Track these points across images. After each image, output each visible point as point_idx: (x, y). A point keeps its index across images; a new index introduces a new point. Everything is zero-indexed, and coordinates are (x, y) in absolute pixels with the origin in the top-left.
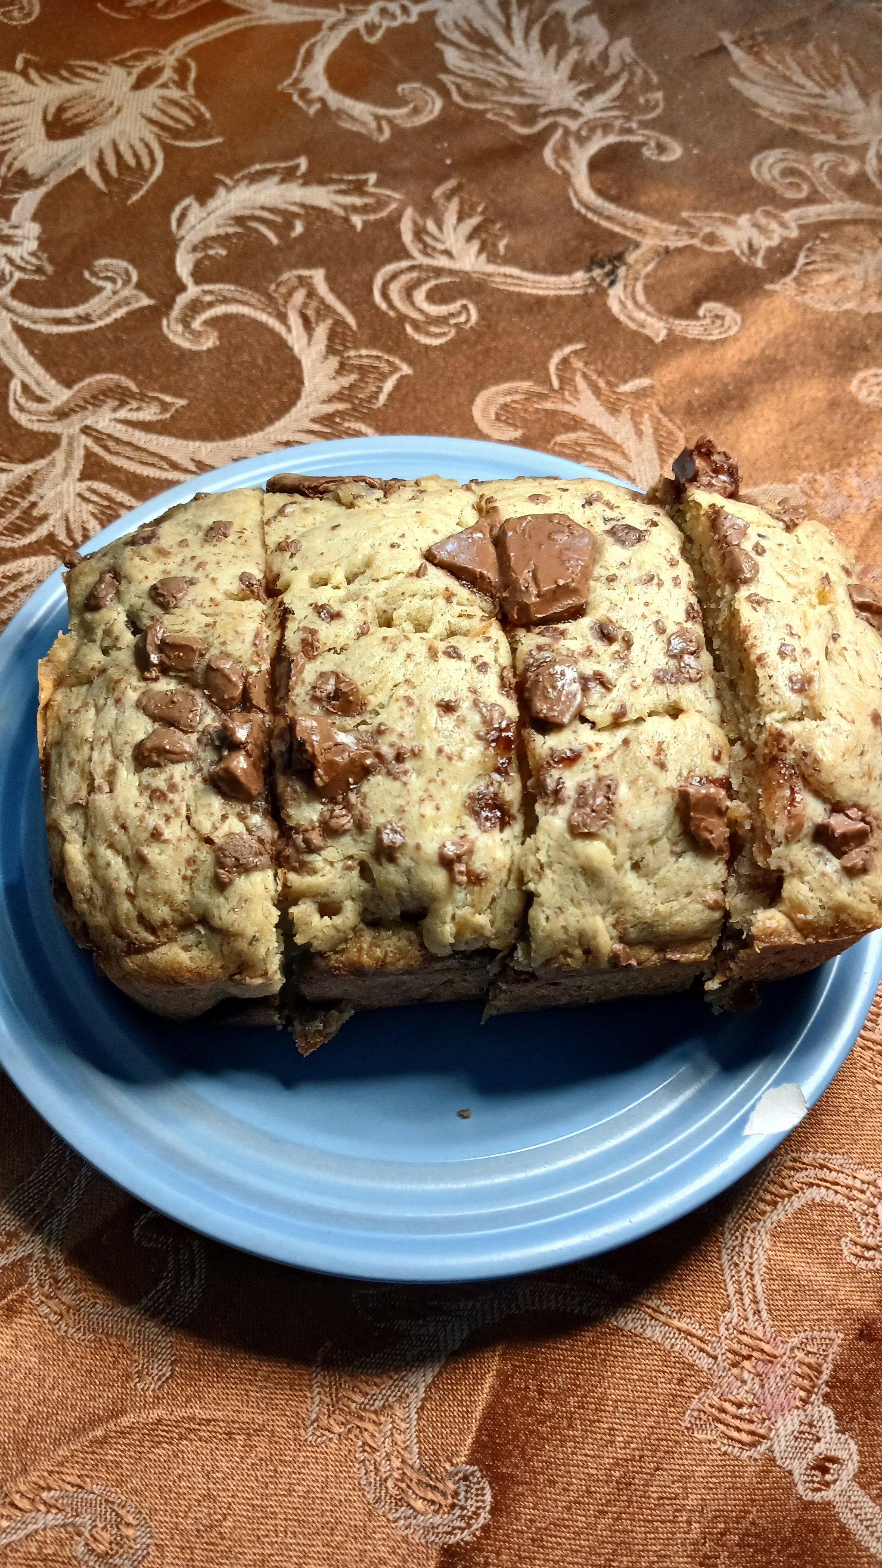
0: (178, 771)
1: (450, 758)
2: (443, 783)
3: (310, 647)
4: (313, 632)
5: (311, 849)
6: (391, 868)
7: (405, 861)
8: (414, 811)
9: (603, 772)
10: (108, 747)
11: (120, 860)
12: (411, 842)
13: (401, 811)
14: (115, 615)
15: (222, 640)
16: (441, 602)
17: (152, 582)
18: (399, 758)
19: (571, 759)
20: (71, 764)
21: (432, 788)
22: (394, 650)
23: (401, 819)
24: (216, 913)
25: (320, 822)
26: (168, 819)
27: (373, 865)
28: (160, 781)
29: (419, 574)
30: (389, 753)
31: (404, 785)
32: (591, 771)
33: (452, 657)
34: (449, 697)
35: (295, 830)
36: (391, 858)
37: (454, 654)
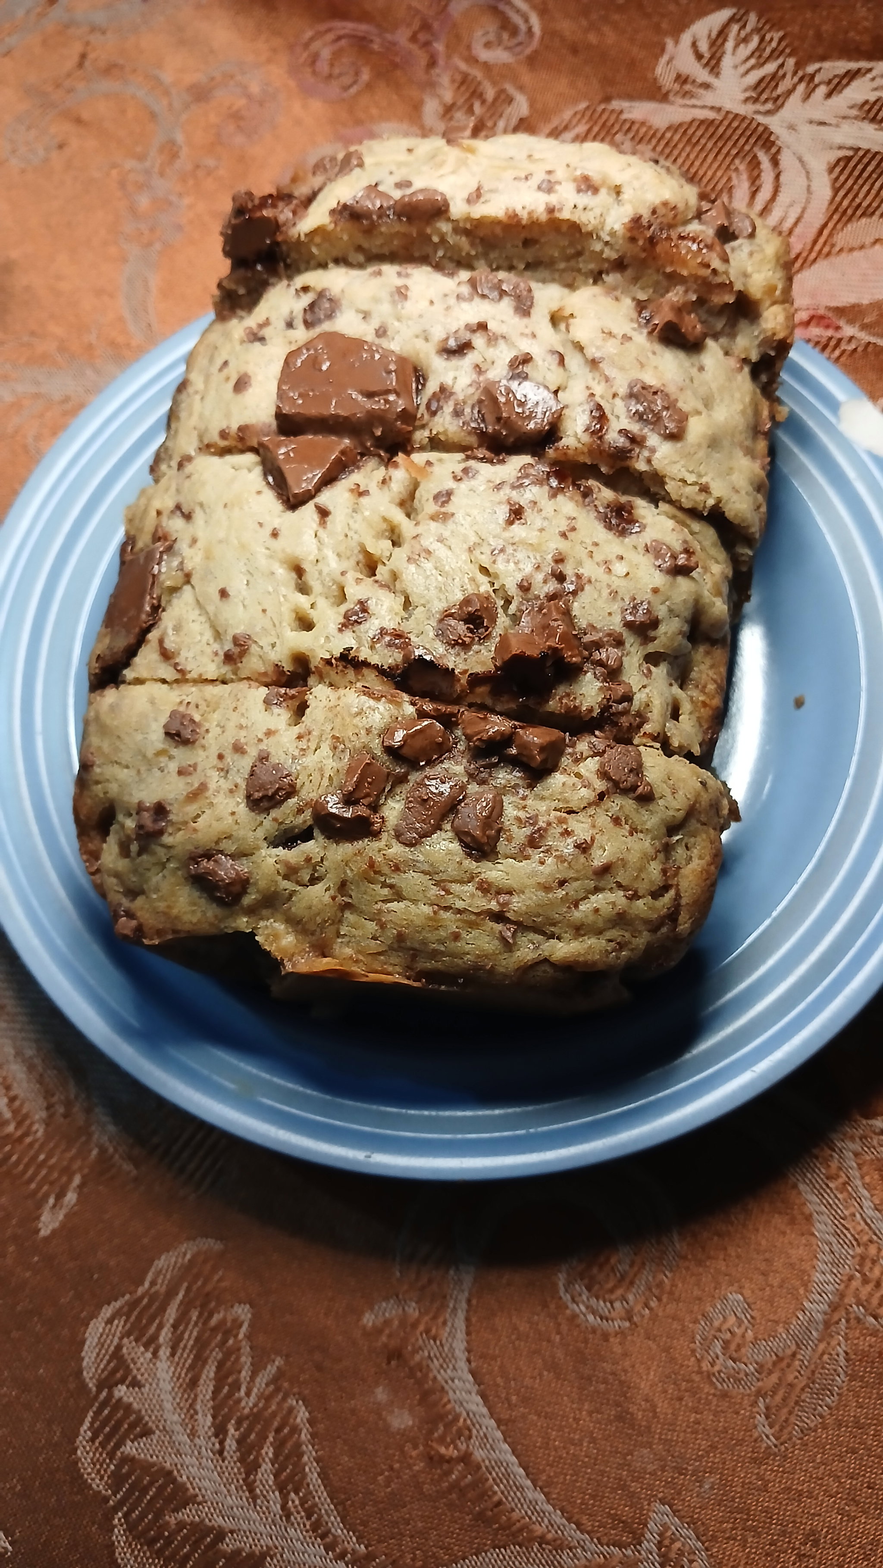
0: (510, 811)
1: (573, 529)
2: (596, 544)
3: (399, 638)
4: (383, 632)
5: (628, 698)
6: (662, 629)
7: (661, 611)
8: (617, 583)
9: (623, 390)
10: (455, 887)
11: (593, 898)
12: (649, 596)
13: (614, 594)
14: (272, 861)
15: (363, 732)
16: (364, 500)
17: (242, 809)
18: (561, 578)
19: (600, 416)
20: (456, 937)
21: (599, 557)
22: (429, 552)
23: (623, 599)
24: (671, 813)
25: (605, 680)
26: (567, 833)
27: (651, 648)
28: (521, 834)
29: (324, 513)
30: (552, 586)
31: (590, 581)
32: (618, 402)
33: (450, 499)
34: (503, 512)
35: (605, 708)
36: (655, 623)
37: (443, 498)
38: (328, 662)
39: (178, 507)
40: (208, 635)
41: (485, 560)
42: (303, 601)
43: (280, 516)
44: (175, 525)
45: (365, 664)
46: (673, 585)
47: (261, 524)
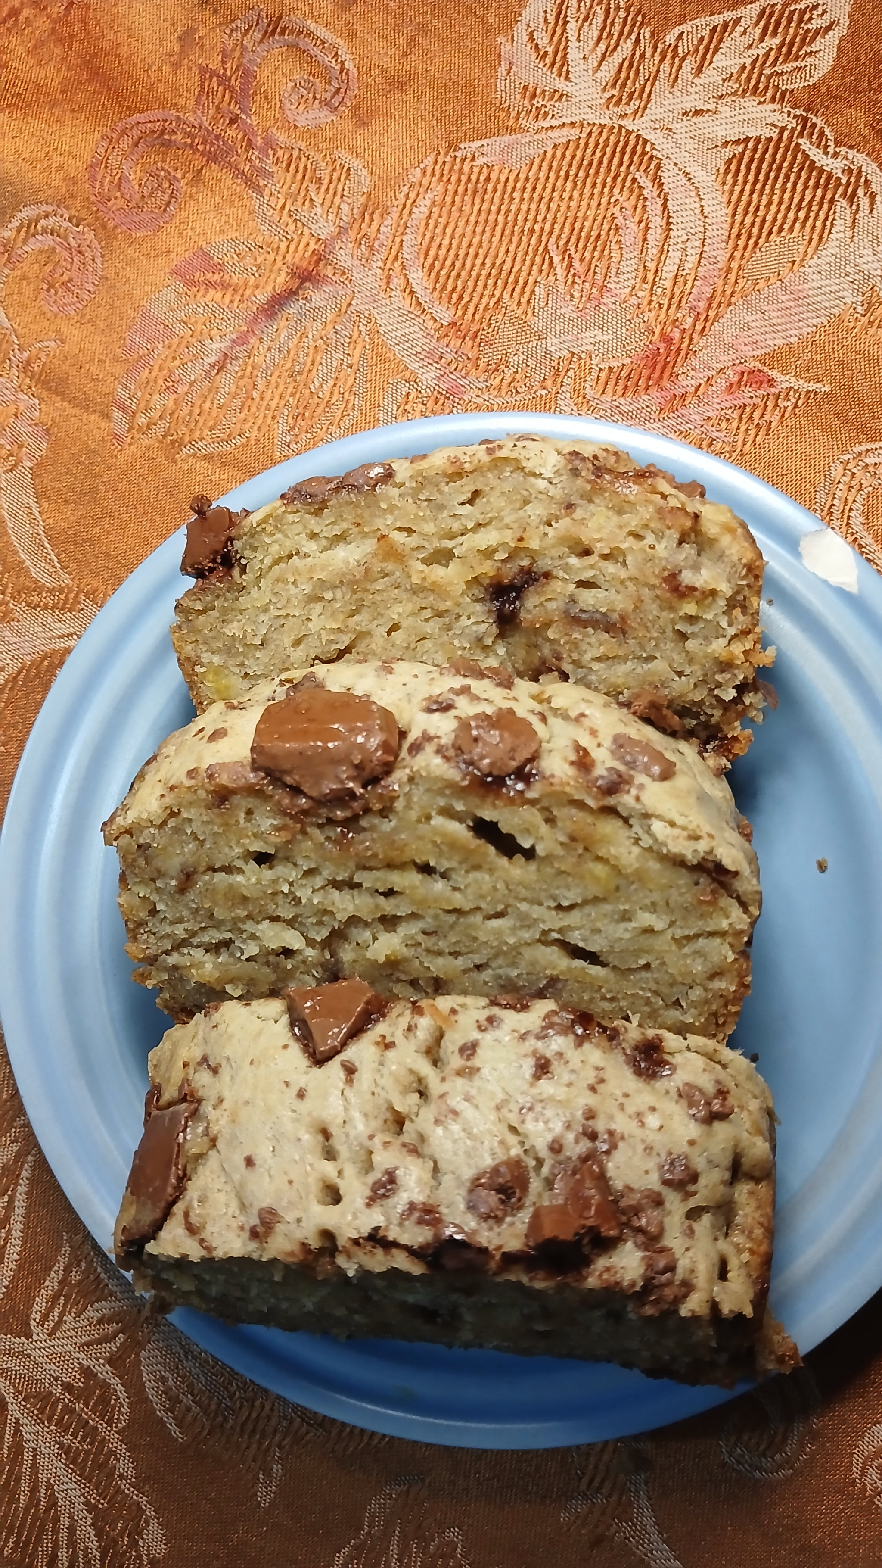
1: (602, 1081)
2: (626, 1095)
3: (428, 1214)
4: (409, 1209)
5: (671, 1268)
6: (702, 1181)
7: (699, 1163)
8: (653, 1138)
12: (686, 1149)
13: (649, 1149)
16: (391, 1054)
18: (593, 1136)
21: (631, 1109)
22: (455, 1113)
23: (658, 1154)
25: (646, 1250)
27: (693, 1203)
29: (350, 1070)
30: (585, 1145)
31: (623, 1138)
33: (475, 1051)
34: (528, 1067)
35: (648, 1281)
36: (694, 1178)
37: (469, 1049)
38: (356, 1242)
39: (205, 1059)
40: (234, 1207)
41: (513, 1118)
42: (329, 1169)
43: (306, 1073)
44: (202, 1079)
45: (395, 1244)
46: (710, 1135)
47: (287, 1084)
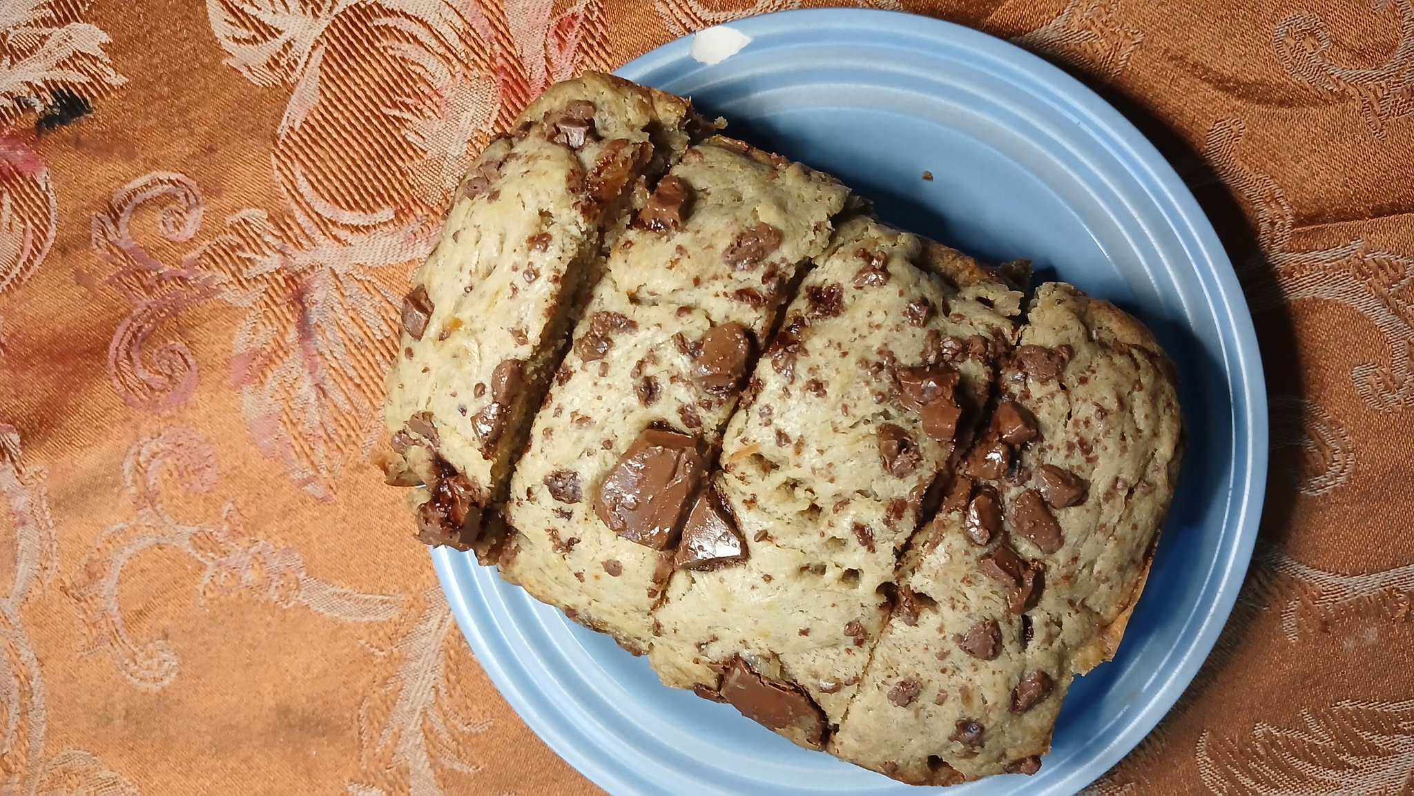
0: (1057, 459)
1: (839, 345)
2: (854, 330)
3: (897, 508)
4: (887, 522)
5: (985, 342)
6: (928, 295)
7: (915, 292)
8: (890, 322)
9: (728, 269)
10: (1103, 519)
11: (1136, 416)
12: (904, 300)
13: (898, 328)
14: (1037, 652)
15: (966, 558)
16: (761, 501)
17: (992, 664)
18: (879, 367)
19: (744, 294)
20: (1135, 527)
21: (865, 331)
22: (830, 465)
23: (903, 322)
24: (1080, 335)
25: (967, 355)
26: (1087, 423)
28: (1078, 458)
29: (764, 536)
30: (885, 376)
31: (886, 345)
32: (736, 275)
33: (785, 434)
34: (811, 395)
35: (987, 362)
36: (924, 302)
37: (782, 437)
38: (897, 568)
39: (699, 646)
40: (831, 652)
41: (848, 422)
42: (832, 574)
43: (750, 570)
44: (716, 652)
45: (909, 540)
46: (898, 278)
47: (754, 587)
